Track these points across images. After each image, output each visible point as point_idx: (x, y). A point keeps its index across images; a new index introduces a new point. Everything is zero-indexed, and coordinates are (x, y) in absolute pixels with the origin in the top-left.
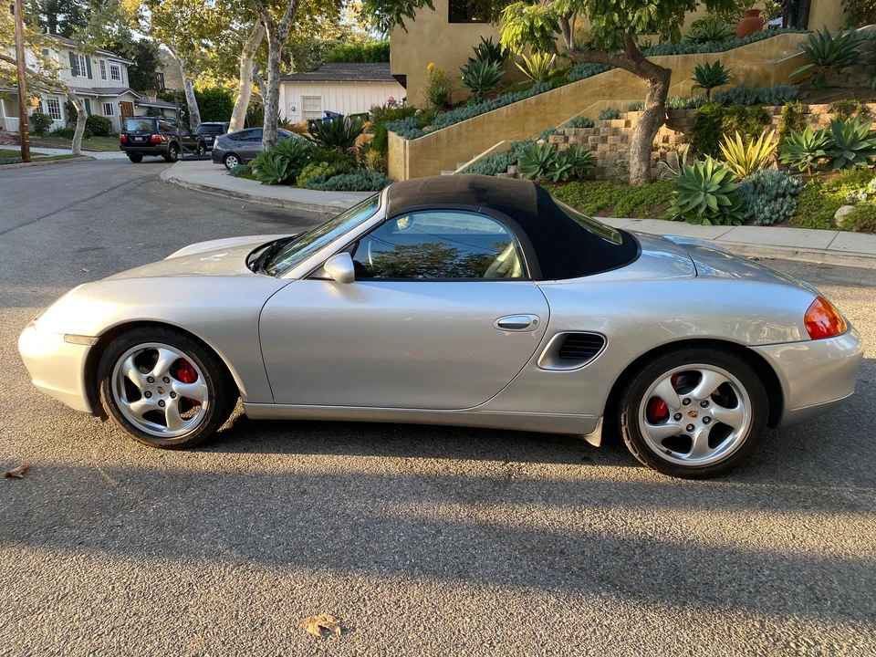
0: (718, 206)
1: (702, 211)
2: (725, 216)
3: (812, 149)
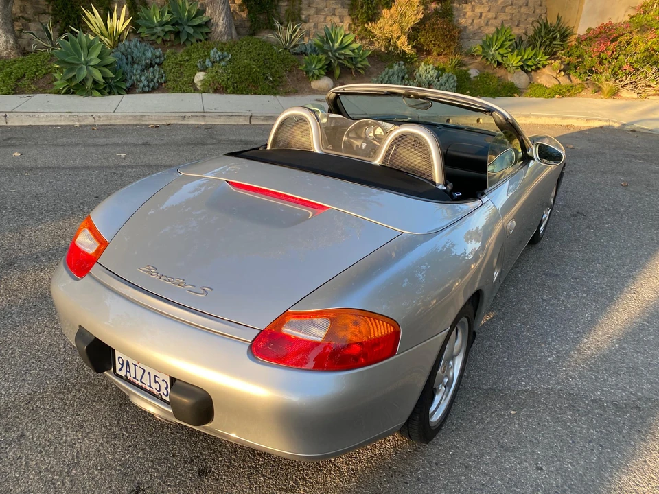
0: (104, 78)
1: (89, 84)
2: (110, 87)
3: (162, 24)
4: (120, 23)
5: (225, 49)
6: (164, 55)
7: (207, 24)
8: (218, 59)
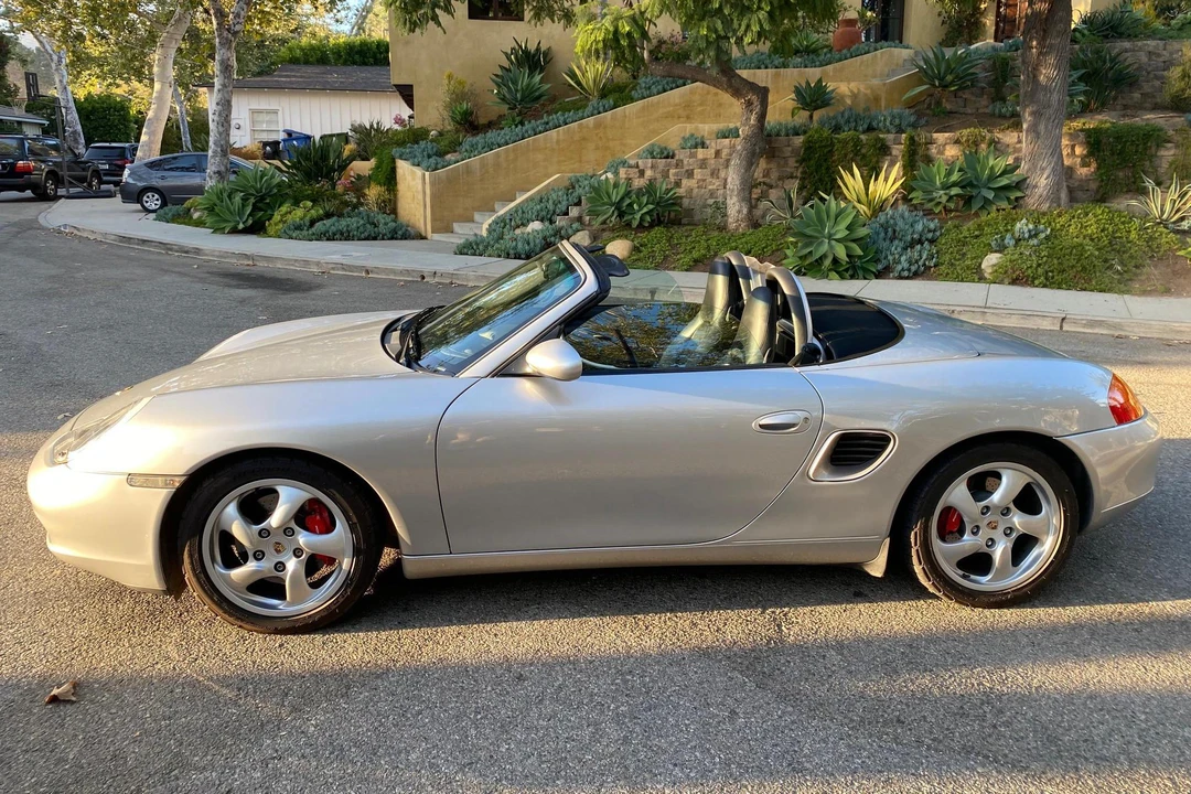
0: (848, 256)
1: (827, 262)
2: (854, 268)
3: (946, 187)
4: (887, 185)
5: (1043, 221)
6: (941, 228)
7: (1019, 185)
8: (1027, 235)
